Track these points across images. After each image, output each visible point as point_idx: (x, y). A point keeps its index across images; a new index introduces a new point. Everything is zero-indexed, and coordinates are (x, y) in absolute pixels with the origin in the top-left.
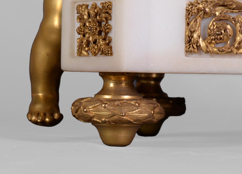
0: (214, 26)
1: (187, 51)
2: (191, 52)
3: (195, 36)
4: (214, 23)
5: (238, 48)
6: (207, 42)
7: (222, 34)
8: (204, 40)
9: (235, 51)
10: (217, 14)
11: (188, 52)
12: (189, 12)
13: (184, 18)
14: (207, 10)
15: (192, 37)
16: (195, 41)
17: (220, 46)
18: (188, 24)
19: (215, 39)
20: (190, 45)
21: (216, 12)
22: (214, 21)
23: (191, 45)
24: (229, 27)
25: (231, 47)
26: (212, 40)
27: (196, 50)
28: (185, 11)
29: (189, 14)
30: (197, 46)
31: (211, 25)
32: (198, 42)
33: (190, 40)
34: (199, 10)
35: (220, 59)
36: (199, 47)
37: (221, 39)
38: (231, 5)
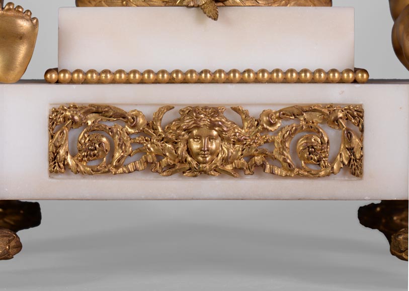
0: (86, 138)
1: (51, 172)
2: (57, 172)
3: (62, 152)
4: (86, 135)
5: (117, 167)
6: (77, 159)
7: (96, 149)
8: (73, 156)
9: (114, 170)
10: (90, 123)
11: (53, 172)
12: (52, 122)
13: (47, 129)
14: (76, 118)
15: (58, 153)
16: (62, 159)
17: (93, 163)
18: (52, 137)
19: (87, 156)
20: (55, 163)
21: (87, 120)
22: (85, 133)
23: (57, 164)
24: (104, 140)
25: (107, 165)
26: (84, 156)
27: (63, 170)
28: (47, 120)
29: (53, 124)
30: (64, 165)
31: (82, 138)
32: (65, 159)
33: (55, 158)
34: (65, 119)
35: (94, 181)
36: (66, 166)
37: (94, 155)
38: (107, 112)
